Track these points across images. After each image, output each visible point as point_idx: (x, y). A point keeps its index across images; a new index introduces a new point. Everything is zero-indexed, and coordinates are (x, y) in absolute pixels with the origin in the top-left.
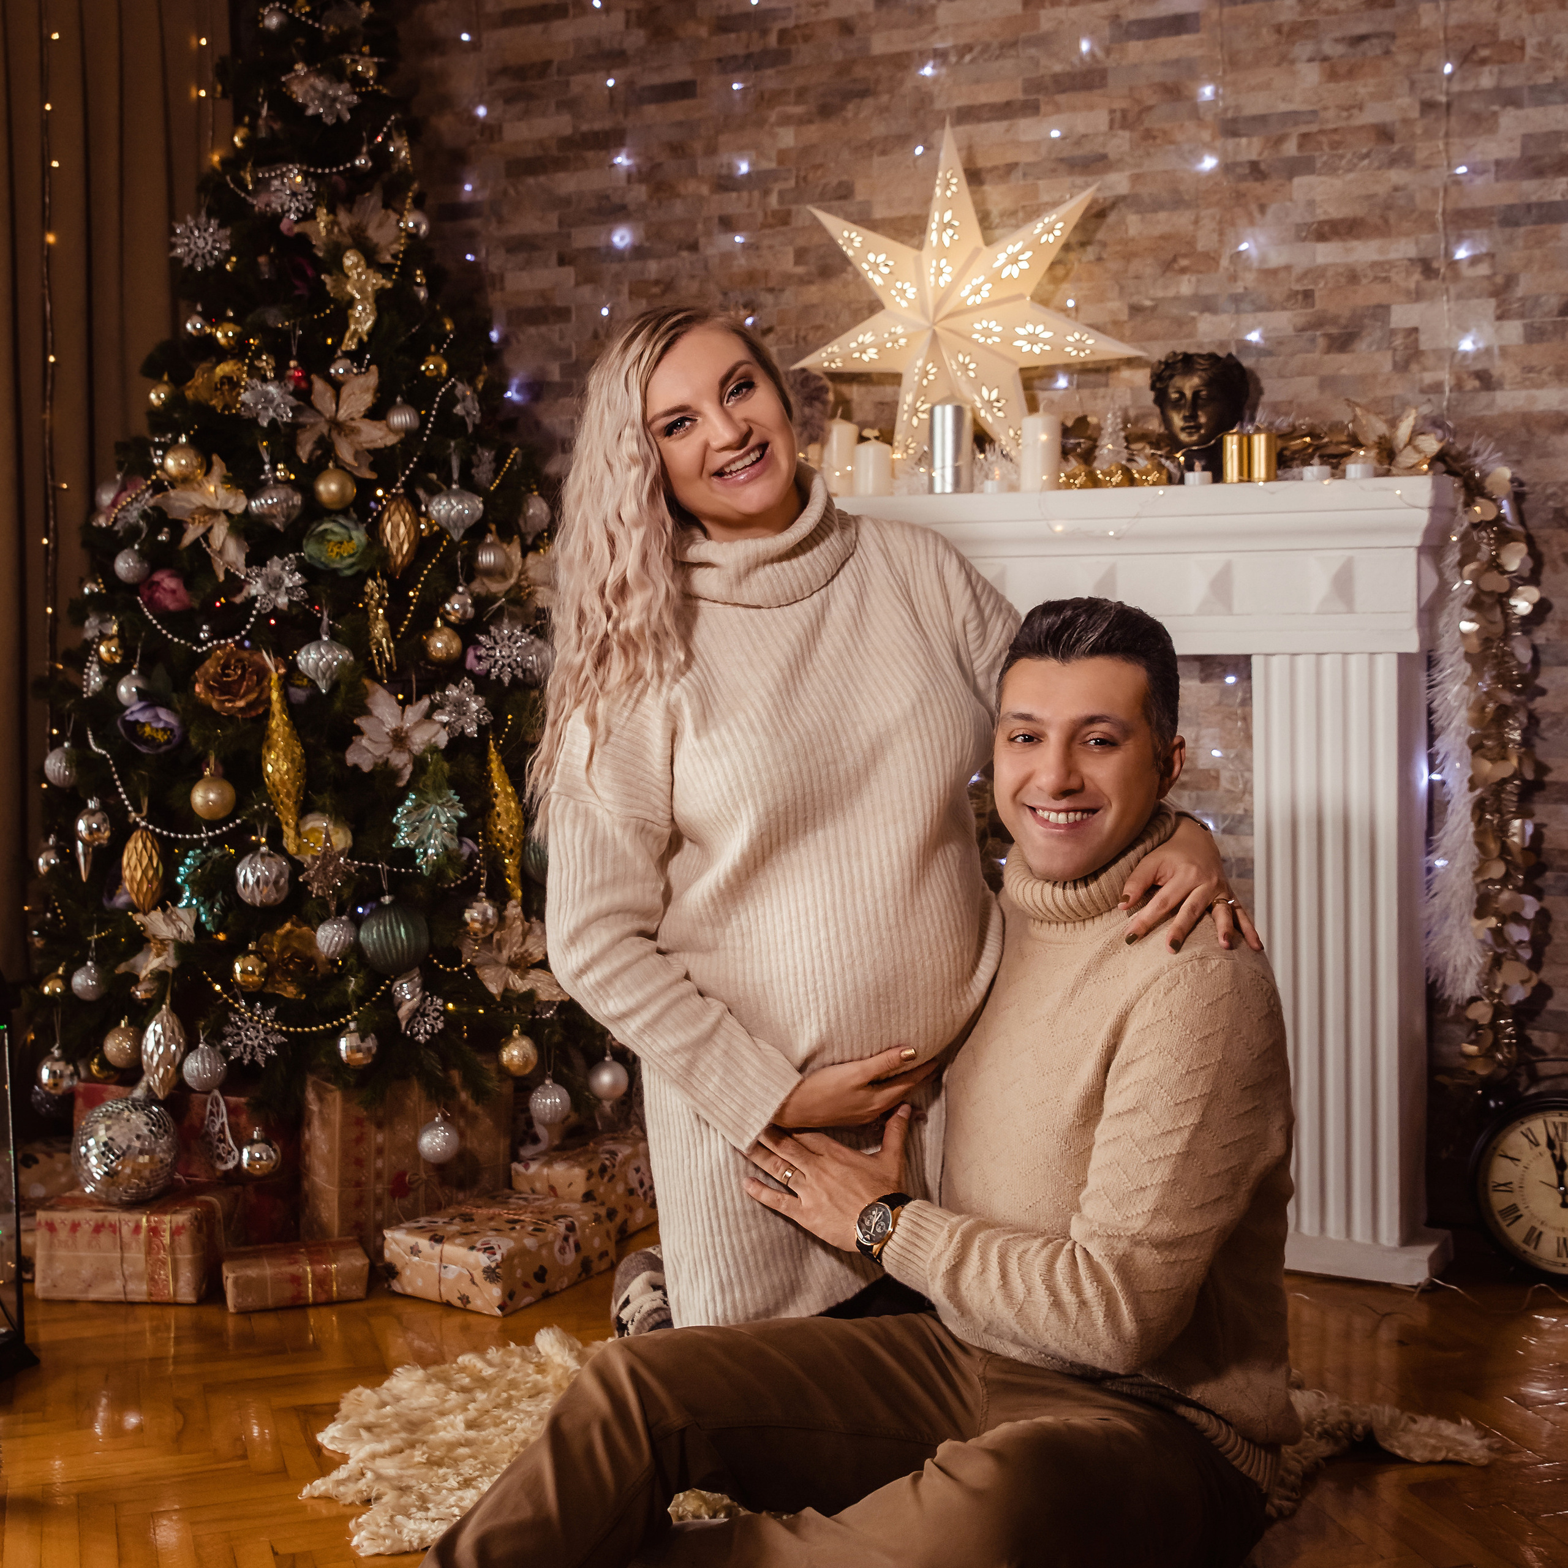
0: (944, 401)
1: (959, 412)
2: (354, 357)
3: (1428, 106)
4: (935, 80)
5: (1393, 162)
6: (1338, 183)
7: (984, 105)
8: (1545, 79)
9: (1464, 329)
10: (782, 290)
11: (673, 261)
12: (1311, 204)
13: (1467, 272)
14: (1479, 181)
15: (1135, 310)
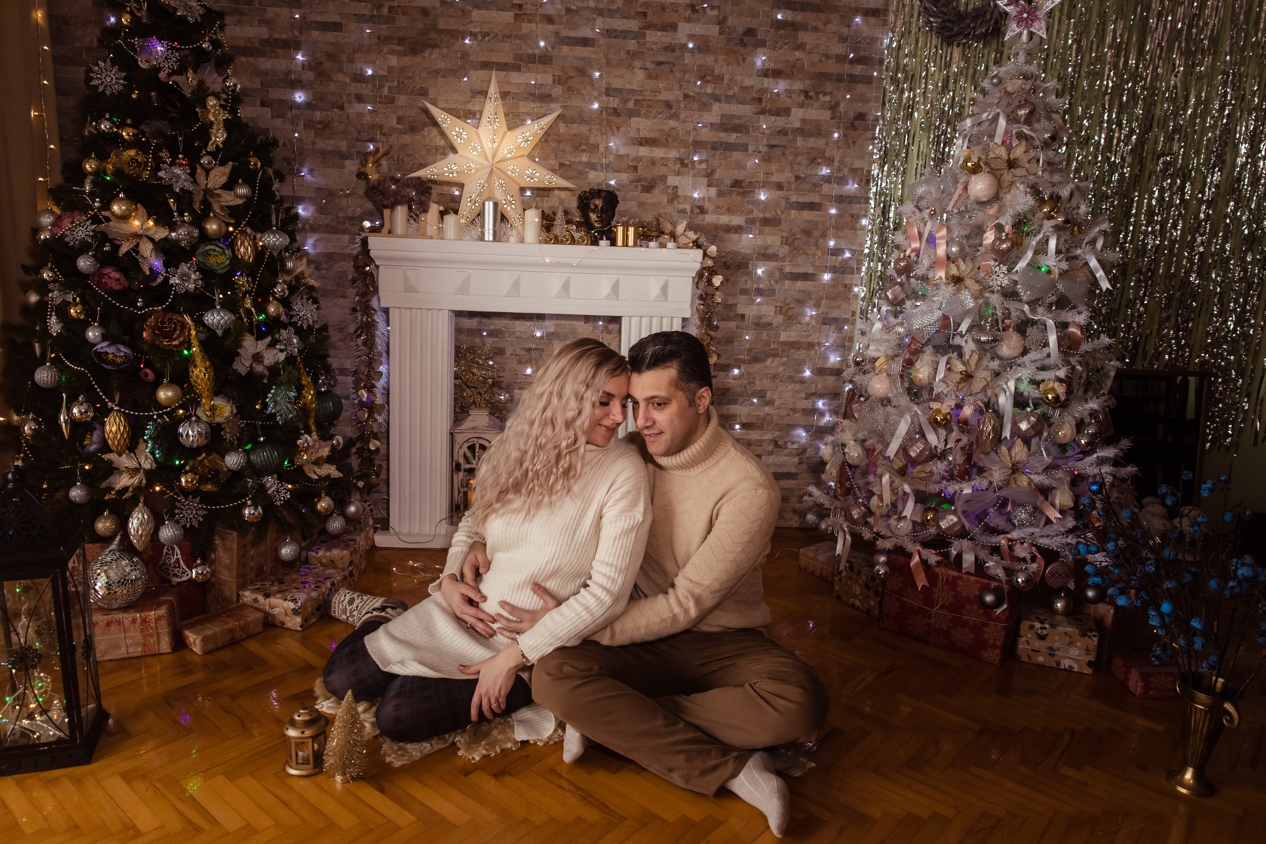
0: (489, 199)
1: (496, 205)
2: (213, 154)
3: (686, 96)
4: (471, 46)
5: (671, 117)
6: (649, 122)
7: (494, 63)
8: (731, 93)
9: (695, 189)
10: (390, 135)
11: (329, 113)
12: (638, 130)
13: (697, 166)
14: (704, 130)
15: (562, 165)
